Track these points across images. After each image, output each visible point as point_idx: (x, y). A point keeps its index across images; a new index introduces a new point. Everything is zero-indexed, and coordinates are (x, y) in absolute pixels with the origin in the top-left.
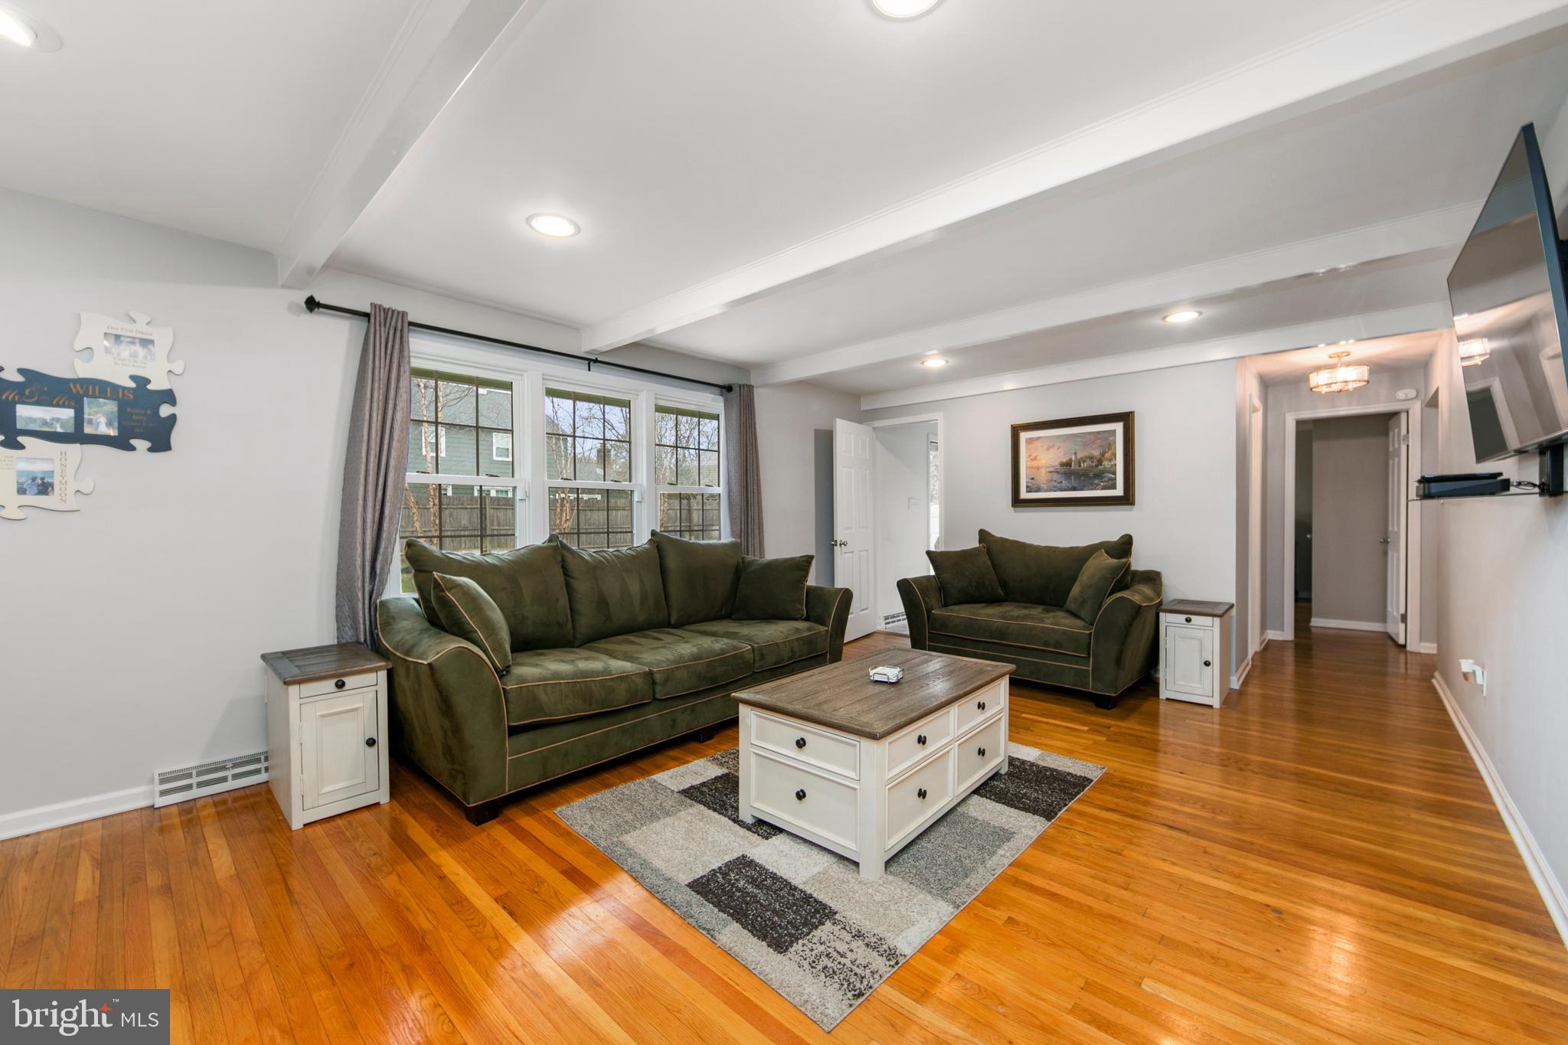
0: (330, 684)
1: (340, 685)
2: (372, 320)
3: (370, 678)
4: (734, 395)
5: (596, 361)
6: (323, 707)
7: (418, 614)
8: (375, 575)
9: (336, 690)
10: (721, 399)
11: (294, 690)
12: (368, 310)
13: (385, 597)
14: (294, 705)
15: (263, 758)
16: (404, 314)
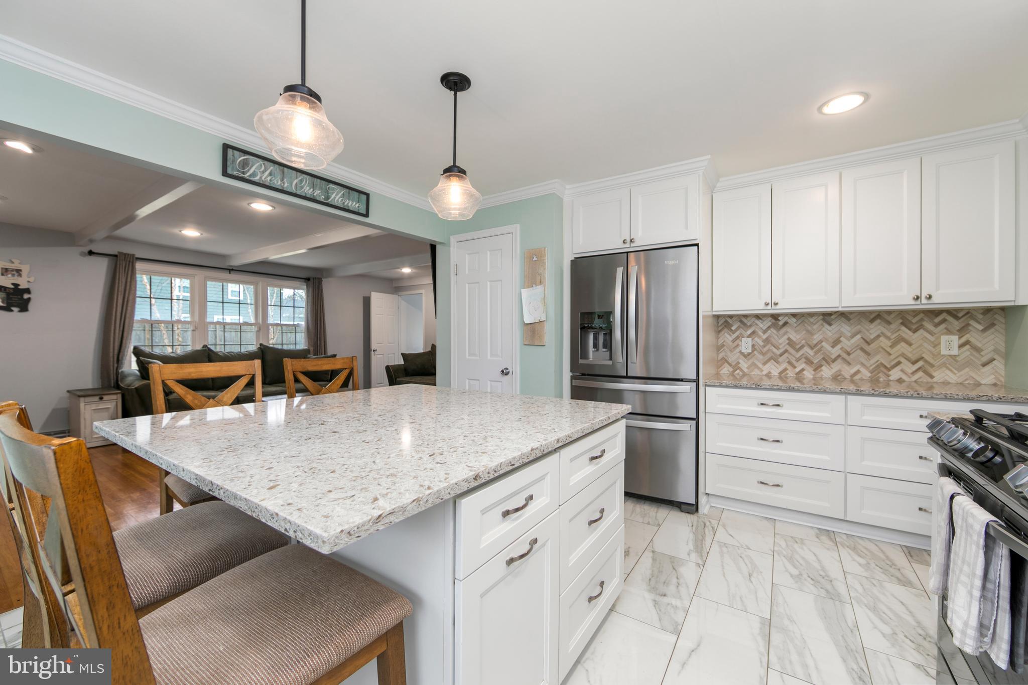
0: (97, 398)
1: (101, 398)
2: (119, 258)
3: (115, 397)
4: (311, 283)
5: (233, 270)
6: (94, 407)
7: (137, 376)
8: (119, 360)
9: (99, 400)
10: (305, 284)
11: (82, 399)
12: (116, 253)
13: (123, 370)
14: (82, 405)
15: (67, 431)
16: (133, 255)
